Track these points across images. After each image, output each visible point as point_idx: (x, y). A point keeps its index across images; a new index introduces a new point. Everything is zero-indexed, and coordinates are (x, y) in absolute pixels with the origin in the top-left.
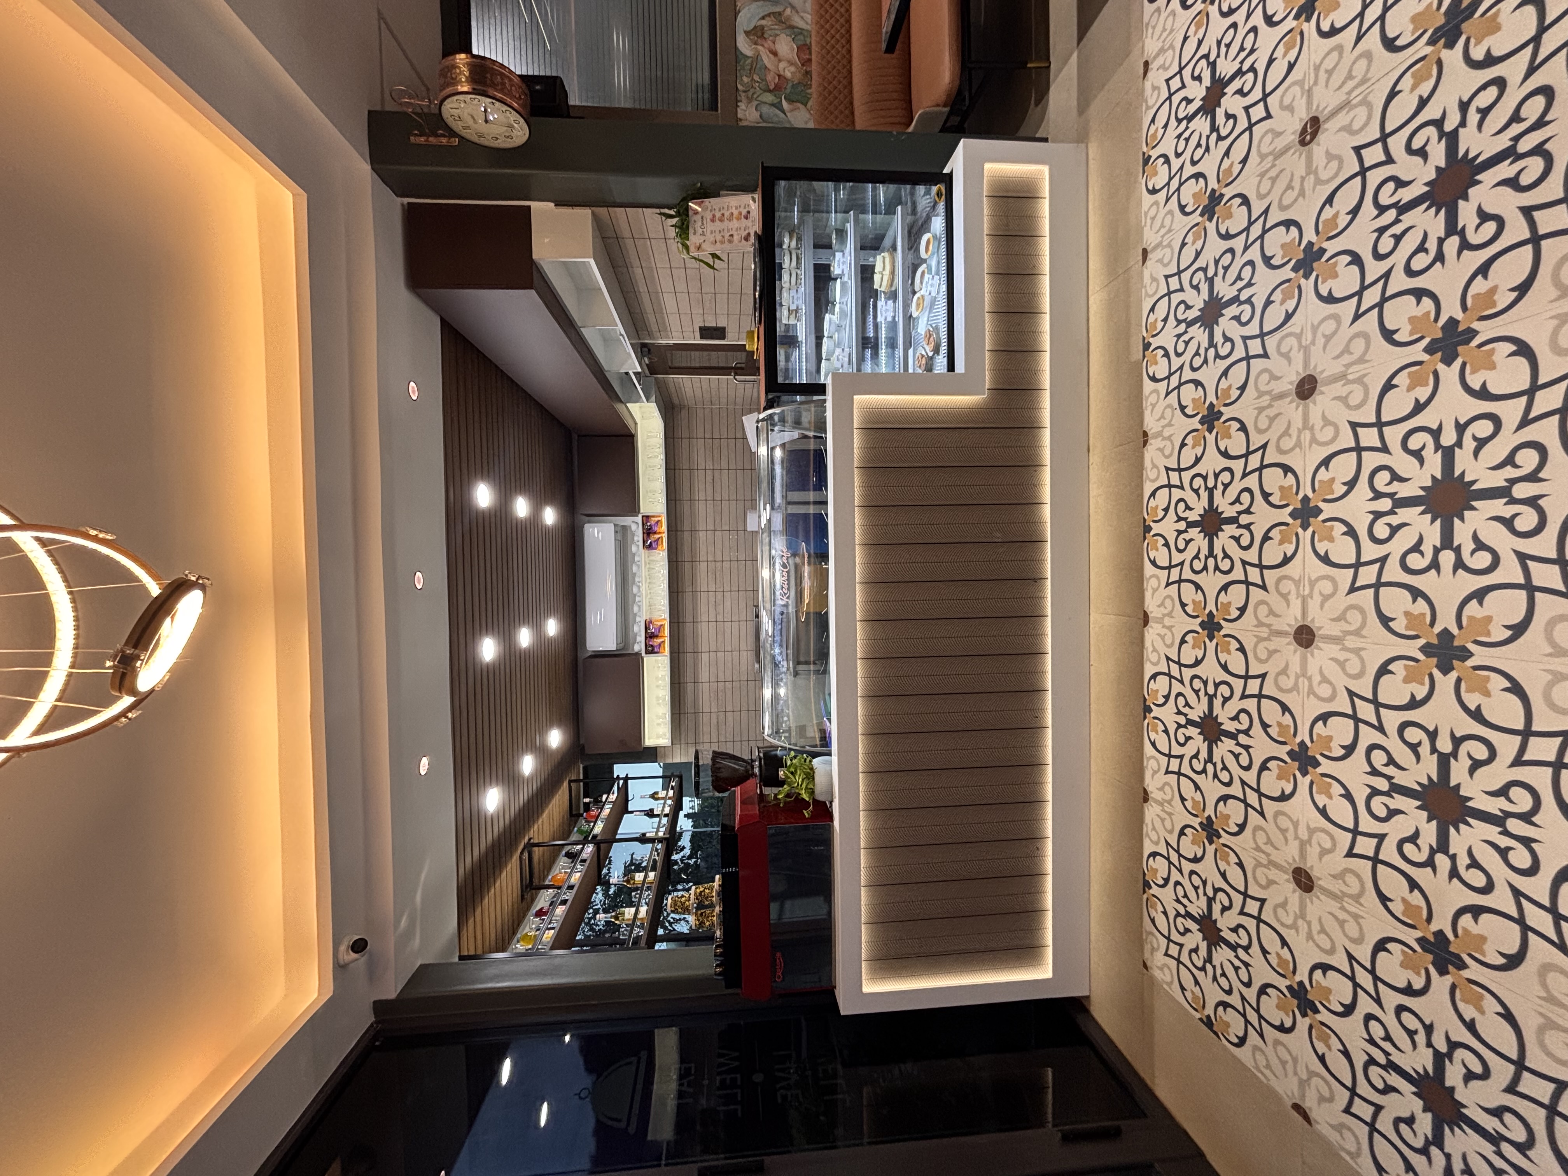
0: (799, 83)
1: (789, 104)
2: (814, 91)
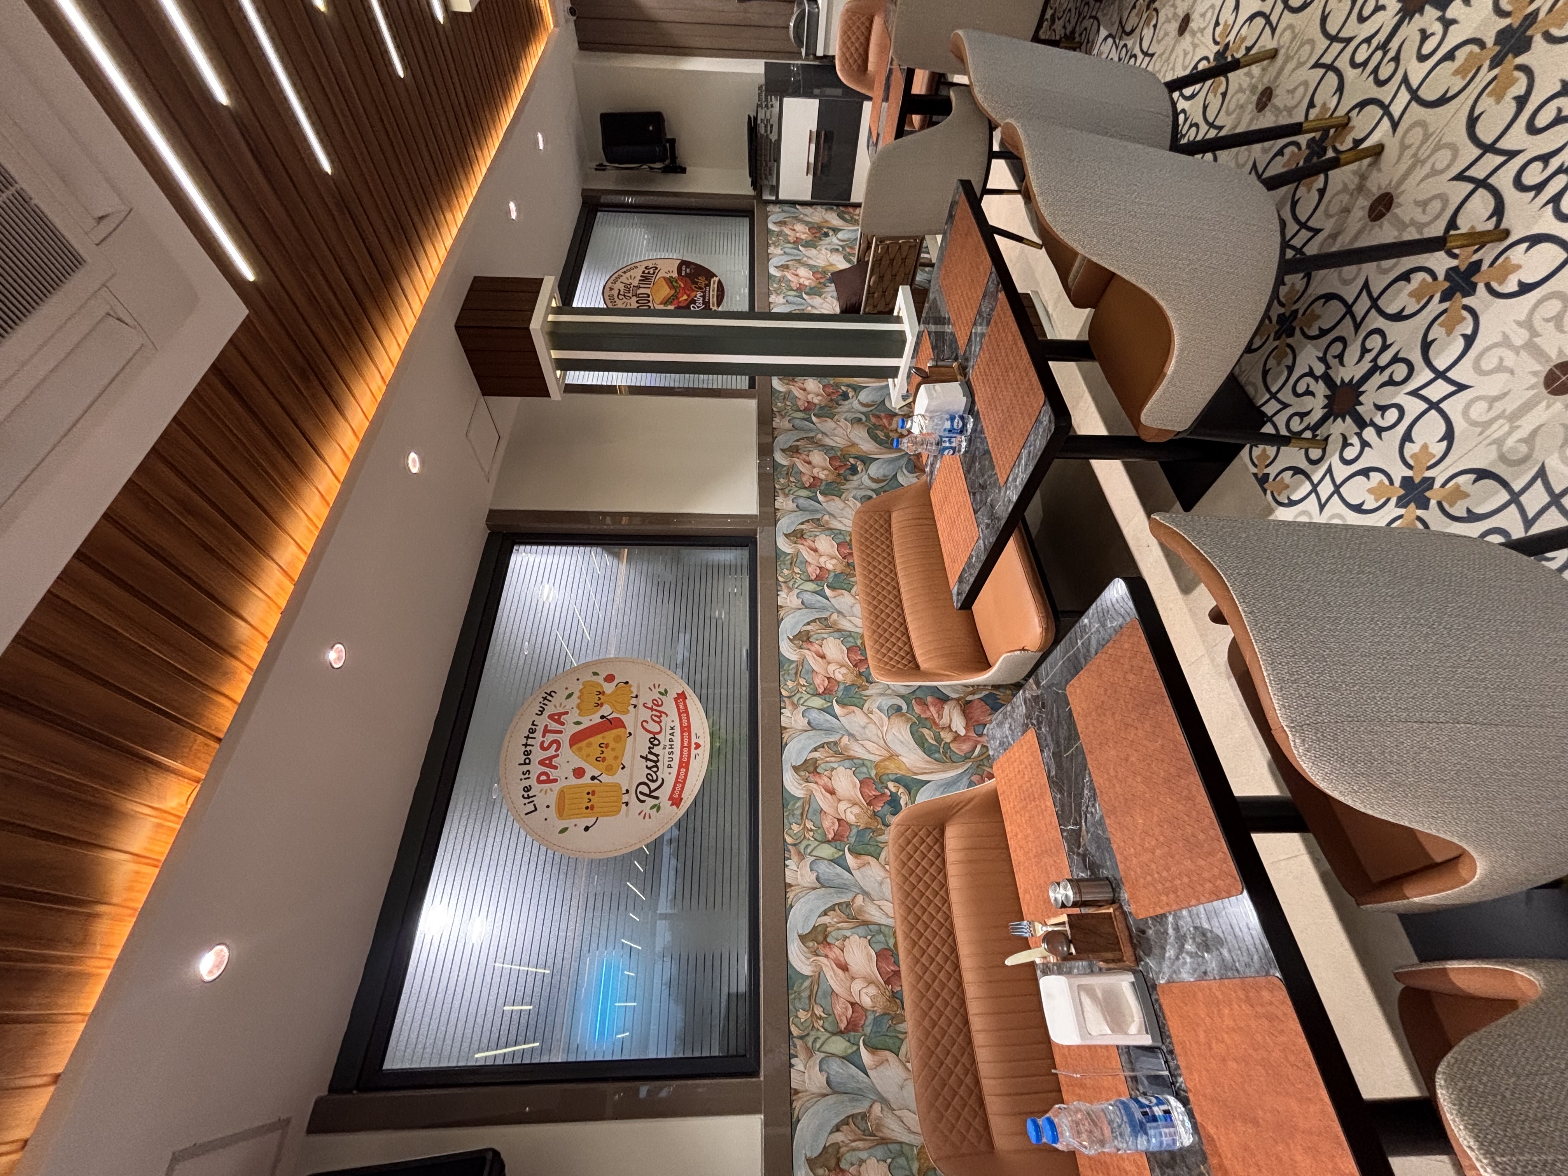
0: (884, 1014)
1: (873, 1053)
2: (909, 1026)
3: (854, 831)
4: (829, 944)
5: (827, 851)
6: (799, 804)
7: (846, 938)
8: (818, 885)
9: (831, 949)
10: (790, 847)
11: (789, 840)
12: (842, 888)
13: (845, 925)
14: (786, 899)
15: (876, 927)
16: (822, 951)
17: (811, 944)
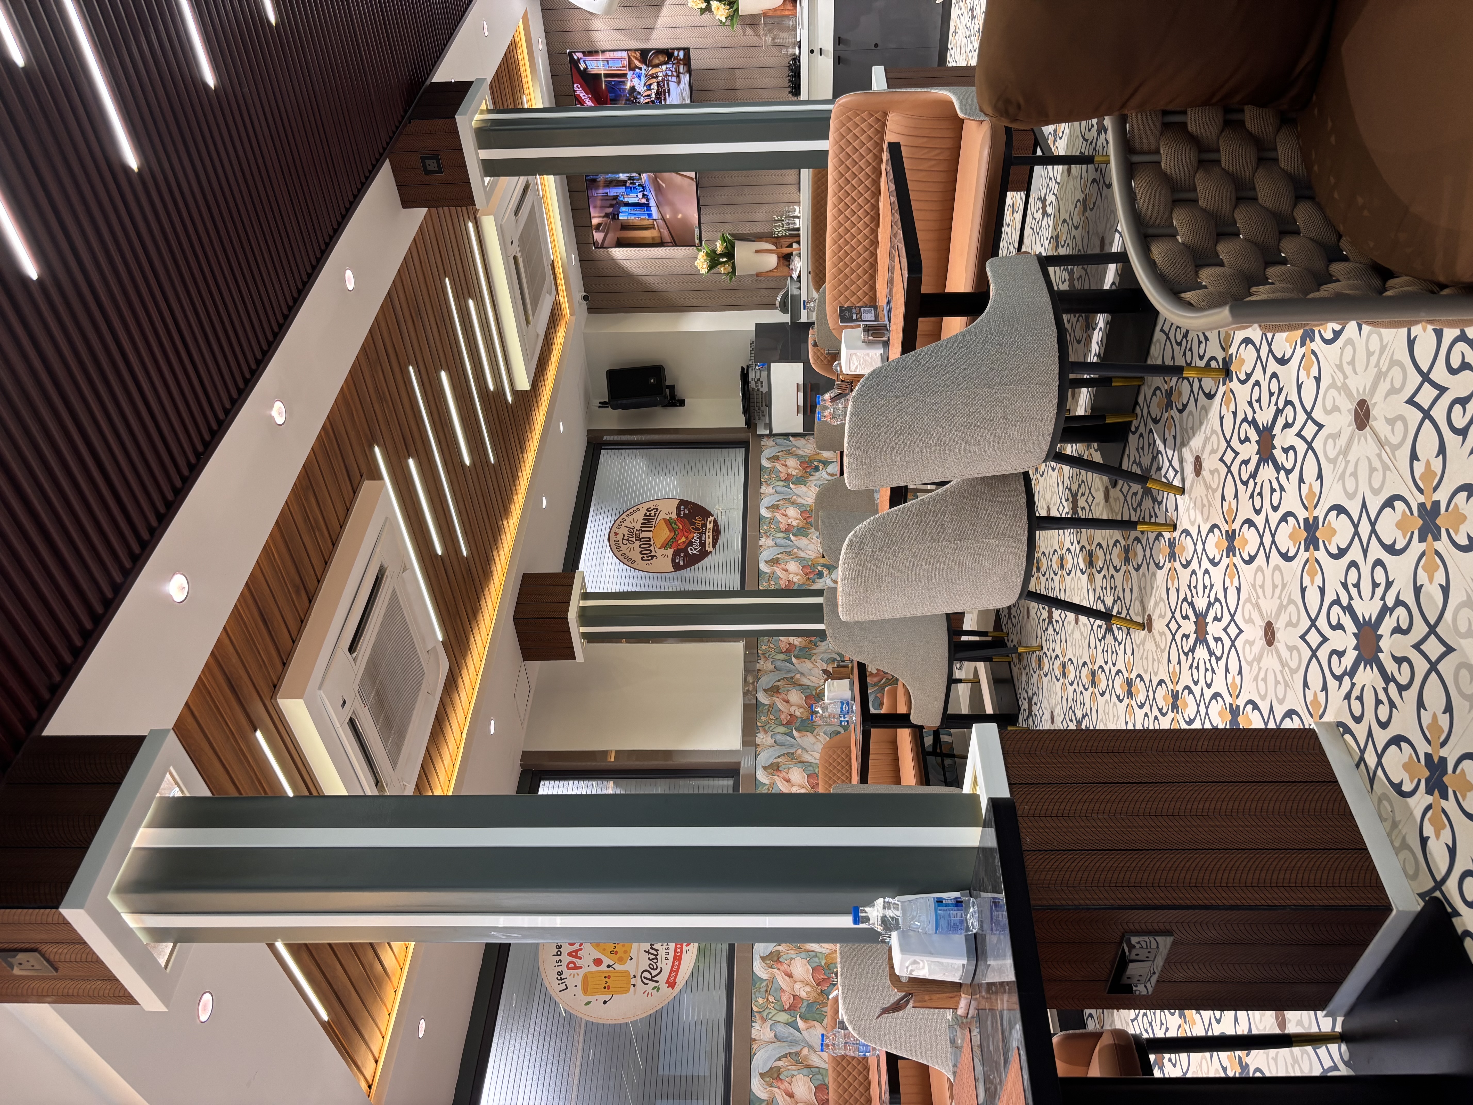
3: (805, 1004)
4: (781, 1080)
5: (784, 1017)
6: (764, 984)
7: (793, 1076)
8: (776, 1040)
9: (782, 1083)
10: (756, 1014)
11: (755, 1008)
12: (793, 1042)
13: (793, 1067)
14: (751, 1049)
15: (817, 1070)
16: (775, 1083)
17: (768, 1079)
